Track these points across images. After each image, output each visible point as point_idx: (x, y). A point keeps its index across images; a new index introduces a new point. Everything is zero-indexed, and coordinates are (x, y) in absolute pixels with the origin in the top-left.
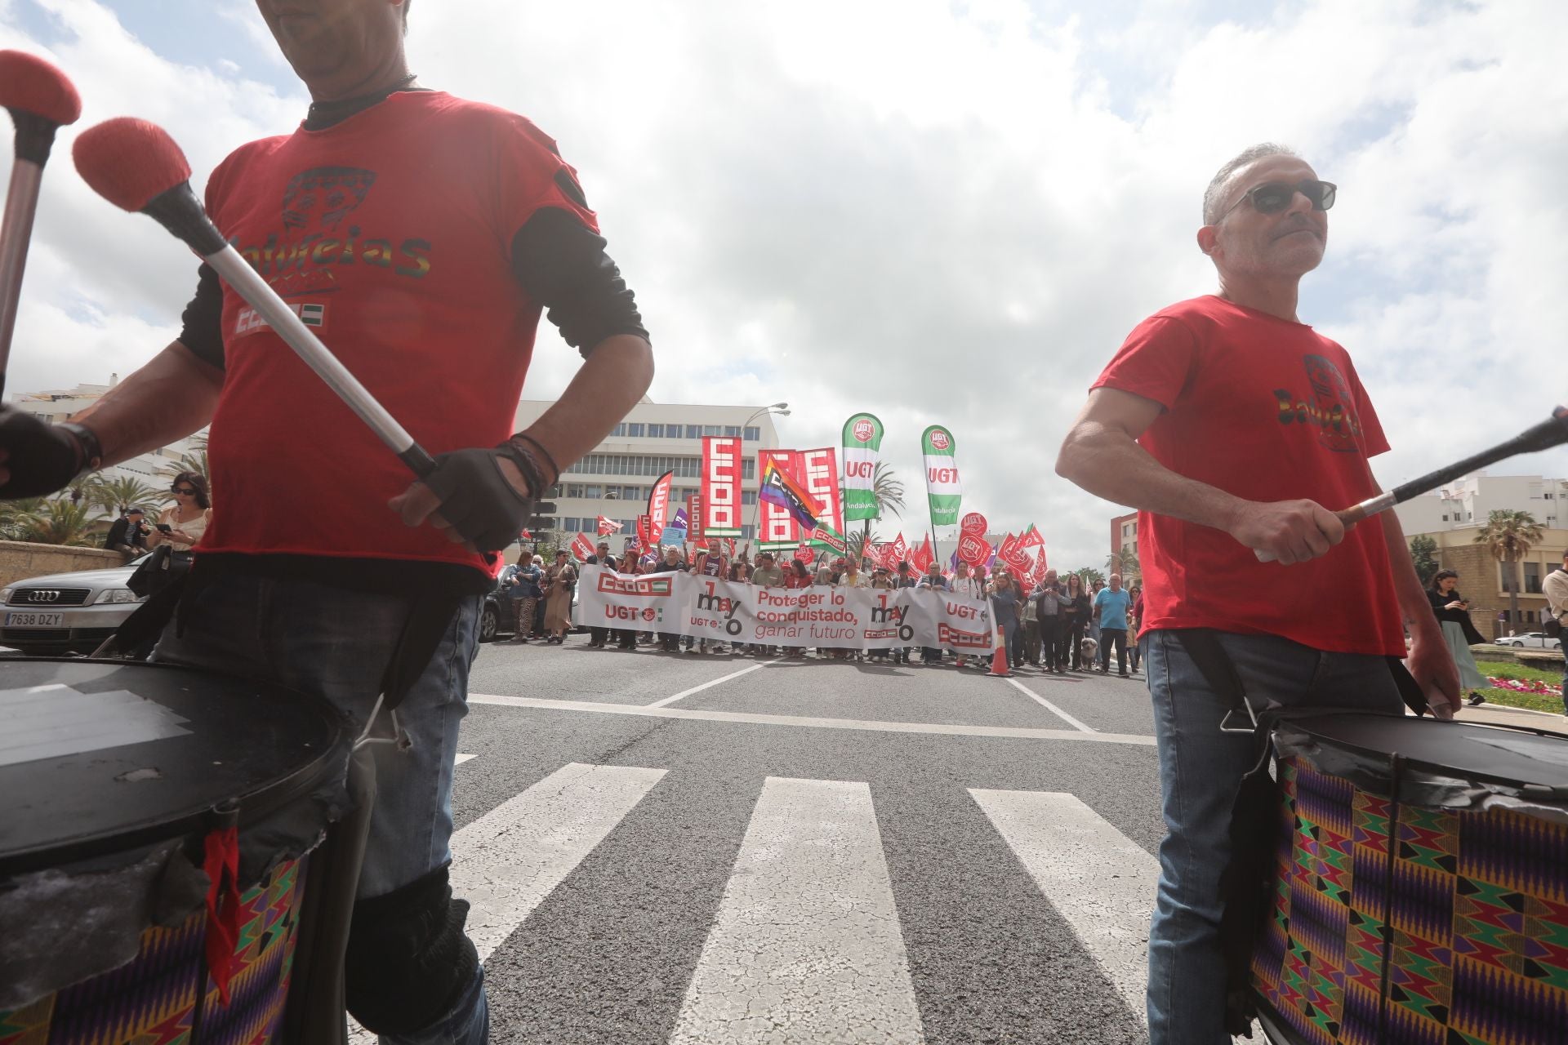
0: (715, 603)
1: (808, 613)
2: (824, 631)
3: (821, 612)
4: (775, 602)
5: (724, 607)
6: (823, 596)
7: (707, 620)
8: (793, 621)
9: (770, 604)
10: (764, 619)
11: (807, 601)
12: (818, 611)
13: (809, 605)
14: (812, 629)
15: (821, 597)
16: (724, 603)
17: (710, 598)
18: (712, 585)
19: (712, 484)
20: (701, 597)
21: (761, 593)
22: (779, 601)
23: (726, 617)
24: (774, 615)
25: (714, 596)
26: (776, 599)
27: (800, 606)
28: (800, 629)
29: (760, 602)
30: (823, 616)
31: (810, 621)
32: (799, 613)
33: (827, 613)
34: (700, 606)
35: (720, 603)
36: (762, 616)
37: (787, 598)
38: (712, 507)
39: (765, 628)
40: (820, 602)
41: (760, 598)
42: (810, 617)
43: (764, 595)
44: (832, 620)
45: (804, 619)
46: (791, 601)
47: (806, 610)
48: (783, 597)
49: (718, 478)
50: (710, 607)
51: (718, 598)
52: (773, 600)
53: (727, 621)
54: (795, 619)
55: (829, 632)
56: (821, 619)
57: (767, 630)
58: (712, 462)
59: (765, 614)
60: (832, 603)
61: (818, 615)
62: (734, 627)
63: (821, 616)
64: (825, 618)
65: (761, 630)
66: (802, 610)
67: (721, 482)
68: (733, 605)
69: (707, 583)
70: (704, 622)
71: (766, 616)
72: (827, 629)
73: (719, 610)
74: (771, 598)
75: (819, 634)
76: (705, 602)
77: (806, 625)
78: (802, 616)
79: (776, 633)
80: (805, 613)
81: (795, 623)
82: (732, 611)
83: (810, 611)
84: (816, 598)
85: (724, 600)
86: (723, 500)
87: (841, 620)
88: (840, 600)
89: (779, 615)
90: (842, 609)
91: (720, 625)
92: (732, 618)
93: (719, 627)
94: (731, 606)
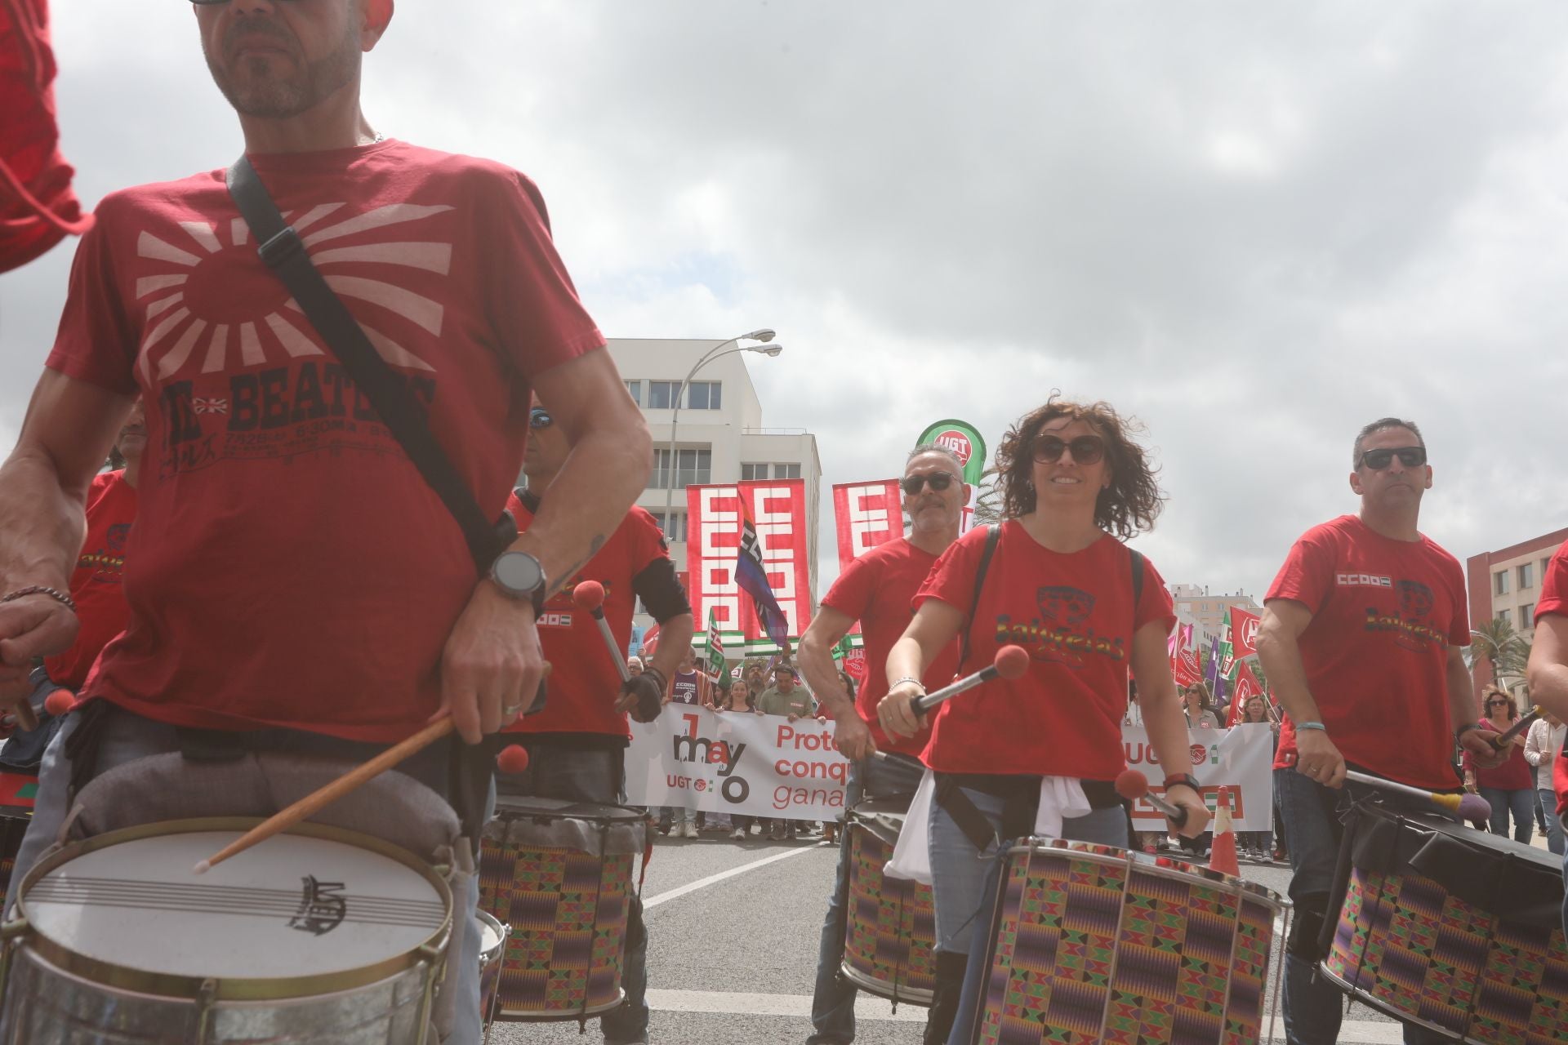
0: (701, 750)
4: (806, 744)
5: (716, 757)
7: (688, 779)
9: (797, 746)
10: (787, 773)
16: (717, 749)
17: (693, 744)
18: (694, 719)
19: (704, 562)
20: (677, 740)
21: (781, 728)
22: (812, 742)
23: (720, 773)
24: (805, 765)
25: (697, 737)
26: (807, 739)
29: (779, 745)
34: (677, 756)
35: (709, 751)
36: (783, 767)
37: (825, 736)
38: (704, 599)
39: (790, 790)
41: (781, 737)
43: (786, 733)
48: (819, 734)
49: (714, 552)
50: (692, 757)
51: (705, 741)
52: (802, 740)
53: (724, 778)
57: (793, 795)
58: (704, 526)
59: (788, 764)
62: (736, 789)
65: (782, 794)
67: (719, 558)
68: (730, 753)
69: (686, 717)
70: (685, 781)
71: (790, 768)
73: (708, 761)
74: (798, 737)
76: (685, 747)
79: (809, 800)
82: (732, 761)
85: (716, 744)
86: (722, 586)
89: (814, 765)
91: (711, 786)
92: (732, 775)
93: (710, 790)
94: (729, 754)
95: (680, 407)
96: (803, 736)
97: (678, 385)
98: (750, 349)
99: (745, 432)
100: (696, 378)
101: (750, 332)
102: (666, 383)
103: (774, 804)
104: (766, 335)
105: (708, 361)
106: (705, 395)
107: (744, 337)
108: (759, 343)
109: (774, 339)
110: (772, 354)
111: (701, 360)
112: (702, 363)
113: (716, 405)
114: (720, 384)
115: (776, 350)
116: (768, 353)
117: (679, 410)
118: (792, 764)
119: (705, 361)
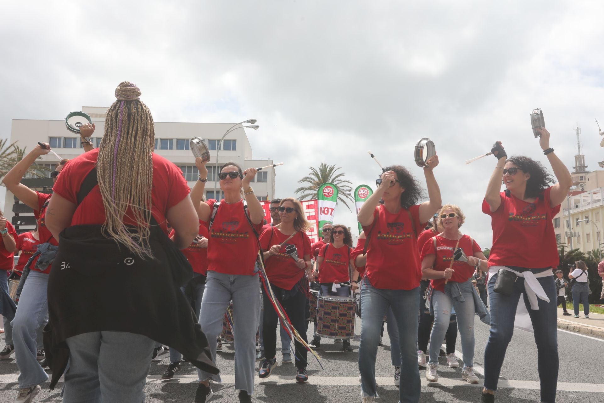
95: (220, 149)
97: (219, 141)
98: (247, 127)
99: (246, 159)
100: (226, 138)
101: (247, 120)
102: (215, 140)
104: (253, 121)
105: (230, 132)
106: (230, 145)
107: (244, 122)
108: (250, 124)
109: (256, 123)
110: (255, 129)
111: (228, 131)
112: (228, 132)
113: (234, 149)
114: (236, 141)
115: (256, 127)
116: (254, 128)
117: (219, 151)
119: (229, 131)
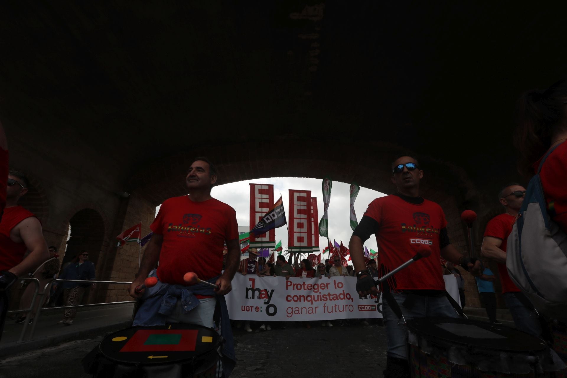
0: (257, 293)
1: (320, 295)
2: (334, 308)
3: (329, 295)
4: (297, 288)
5: (263, 296)
6: (329, 284)
7: (252, 307)
8: (311, 302)
9: (294, 289)
10: (291, 300)
11: (318, 288)
12: (327, 294)
13: (320, 290)
14: (324, 307)
15: (327, 284)
17: (253, 290)
18: (253, 280)
20: (247, 290)
22: (299, 287)
23: (265, 303)
25: (255, 288)
27: (314, 291)
28: (316, 308)
29: (287, 289)
30: (331, 297)
31: (323, 302)
32: (314, 296)
33: (333, 295)
34: (247, 297)
35: (260, 294)
36: (289, 299)
39: (292, 309)
40: (327, 288)
41: (287, 286)
42: (322, 298)
43: (289, 284)
44: (338, 299)
45: (318, 300)
46: (308, 287)
47: (318, 294)
48: (302, 284)
50: (253, 297)
51: (258, 290)
53: (267, 305)
54: (311, 300)
55: (337, 308)
56: (330, 300)
59: (290, 297)
60: (336, 288)
61: (328, 297)
62: (271, 310)
63: (329, 298)
64: (333, 298)
65: (289, 310)
66: (316, 294)
69: (250, 279)
70: (250, 308)
71: (291, 299)
72: (335, 306)
73: (260, 298)
74: (294, 285)
75: (330, 310)
76: (250, 292)
77: (320, 304)
78: (316, 299)
79: (300, 312)
80: (318, 296)
81: (312, 304)
82: (269, 298)
83: (322, 294)
84: (325, 286)
85: (263, 291)
87: (344, 298)
88: (340, 285)
89: (300, 297)
90: (343, 291)
91: (261, 309)
92: (270, 304)
93: (261, 311)
94: (268, 294)
96: (296, 284)
103: (287, 315)
118: (292, 297)
